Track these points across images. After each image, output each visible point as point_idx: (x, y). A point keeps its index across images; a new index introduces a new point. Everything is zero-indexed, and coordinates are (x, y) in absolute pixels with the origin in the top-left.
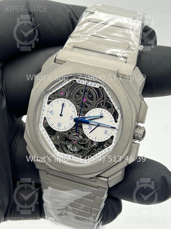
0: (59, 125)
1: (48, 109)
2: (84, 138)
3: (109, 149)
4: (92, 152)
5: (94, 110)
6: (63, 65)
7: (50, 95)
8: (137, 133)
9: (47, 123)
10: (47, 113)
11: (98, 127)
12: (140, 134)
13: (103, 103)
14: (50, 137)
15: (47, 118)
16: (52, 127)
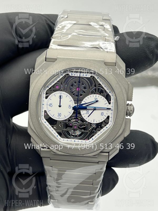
0: (60, 115)
1: (47, 103)
2: (83, 122)
3: (107, 128)
4: (92, 133)
5: (89, 96)
6: (55, 62)
7: (47, 91)
8: (129, 110)
9: (48, 115)
10: (47, 107)
11: (95, 111)
12: (131, 110)
13: (95, 89)
14: (52, 127)
15: (47, 111)
16: (53, 118)
